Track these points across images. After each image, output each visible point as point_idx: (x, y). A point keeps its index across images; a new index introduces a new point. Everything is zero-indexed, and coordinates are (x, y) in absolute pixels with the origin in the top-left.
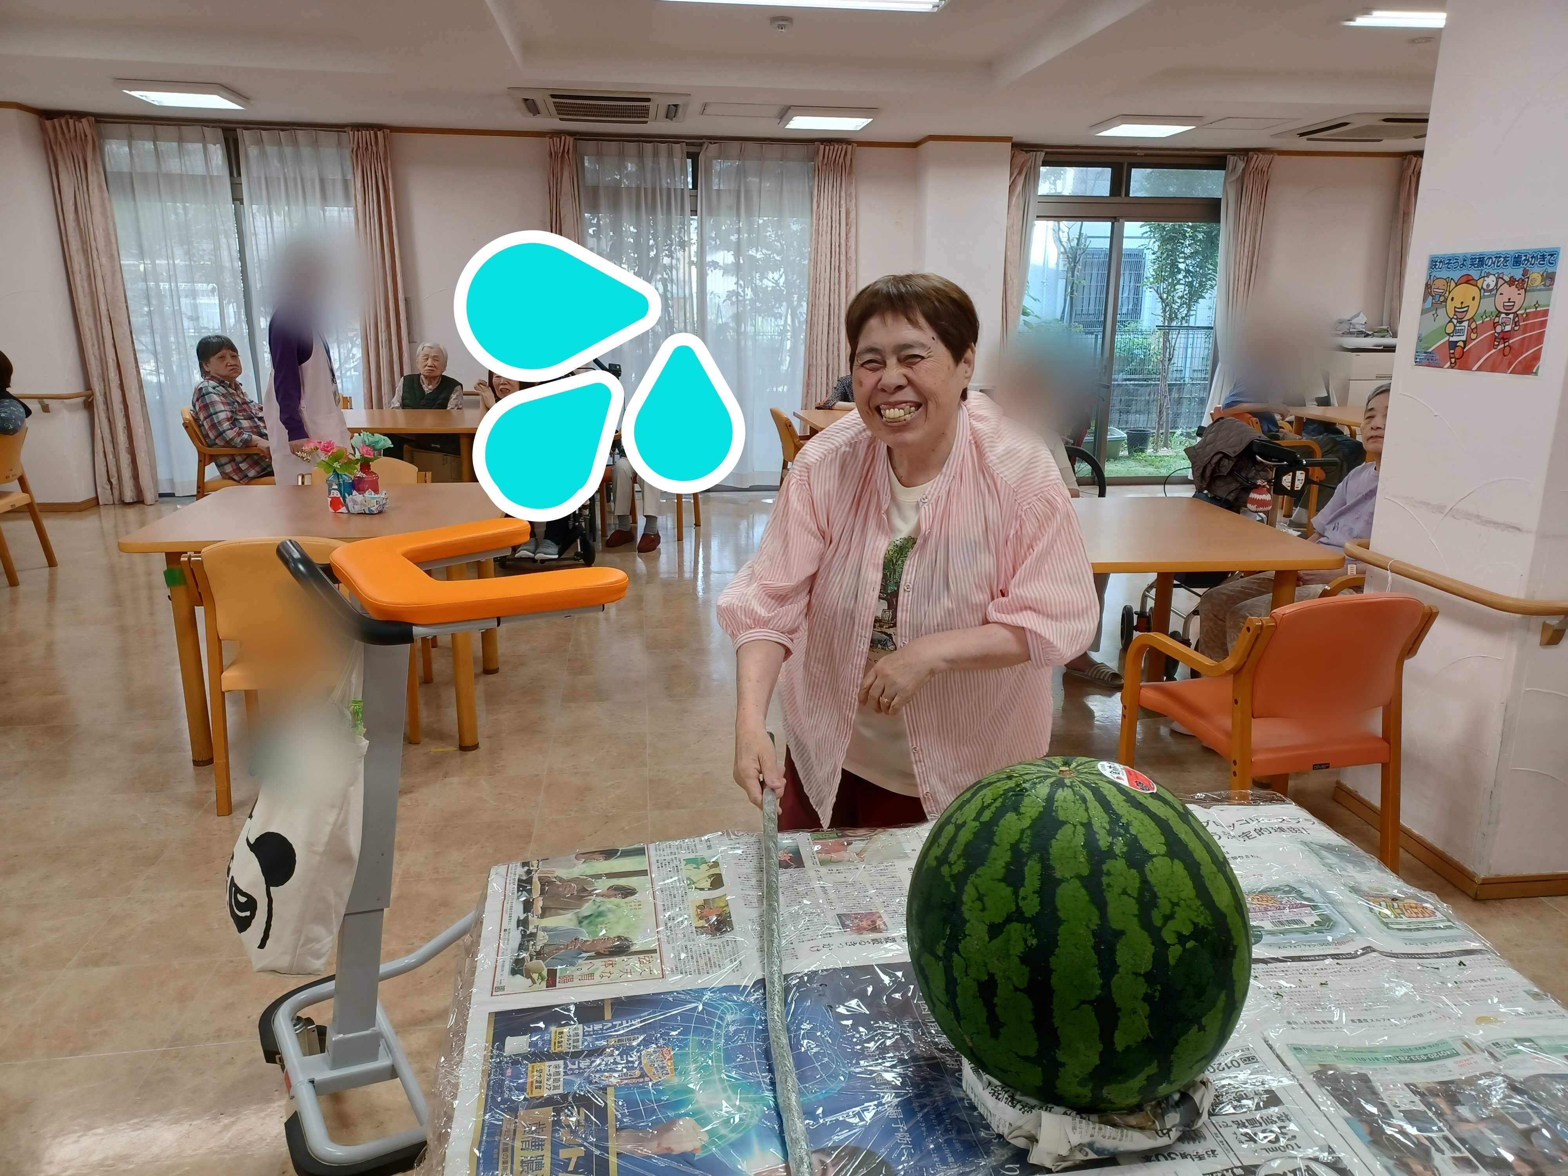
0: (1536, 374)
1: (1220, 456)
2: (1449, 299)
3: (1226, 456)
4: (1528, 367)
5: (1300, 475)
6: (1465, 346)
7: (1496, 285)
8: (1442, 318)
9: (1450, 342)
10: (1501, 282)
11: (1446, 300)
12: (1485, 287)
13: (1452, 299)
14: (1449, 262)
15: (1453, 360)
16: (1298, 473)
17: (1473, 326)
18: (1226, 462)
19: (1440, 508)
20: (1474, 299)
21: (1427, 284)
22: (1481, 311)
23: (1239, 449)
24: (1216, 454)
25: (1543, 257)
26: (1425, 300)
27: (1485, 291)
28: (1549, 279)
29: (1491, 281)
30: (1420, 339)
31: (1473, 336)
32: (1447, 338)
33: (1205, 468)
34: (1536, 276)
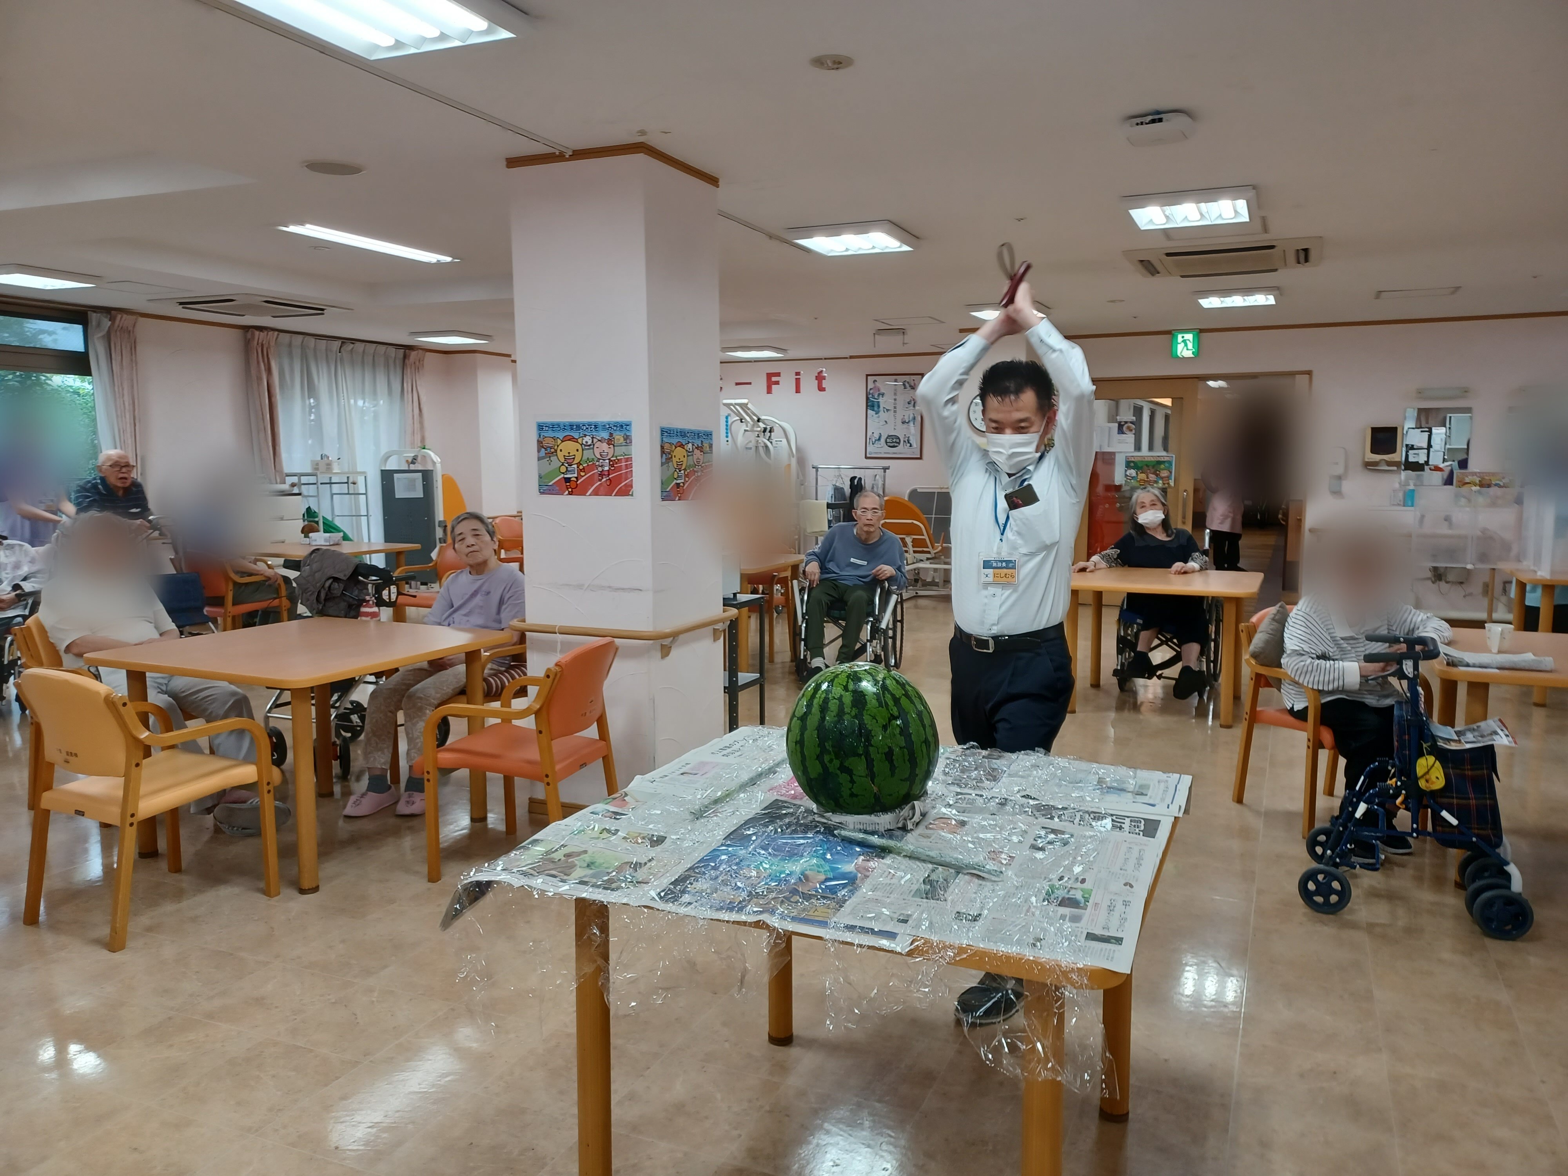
0: (632, 495)
1: (330, 581)
2: (558, 451)
3: (336, 579)
4: (626, 491)
5: (393, 589)
6: (577, 481)
7: (593, 442)
8: (555, 462)
9: (565, 478)
10: (595, 440)
11: (556, 451)
12: (584, 443)
13: (561, 450)
14: (554, 427)
15: (570, 490)
16: (392, 587)
17: (581, 467)
18: (336, 585)
19: (580, 587)
20: (577, 450)
21: (538, 441)
22: (585, 458)
23: (349, 572)
24: (328, 579)
25: (622, 426)
26: (539, 451)
27: (585, 446)
28: (628, 439)
29: (588, 439)
30: (540, 477)
31: (583, 474)
32: (562, 475)
33: (319, 592)
34: (619, 437)
